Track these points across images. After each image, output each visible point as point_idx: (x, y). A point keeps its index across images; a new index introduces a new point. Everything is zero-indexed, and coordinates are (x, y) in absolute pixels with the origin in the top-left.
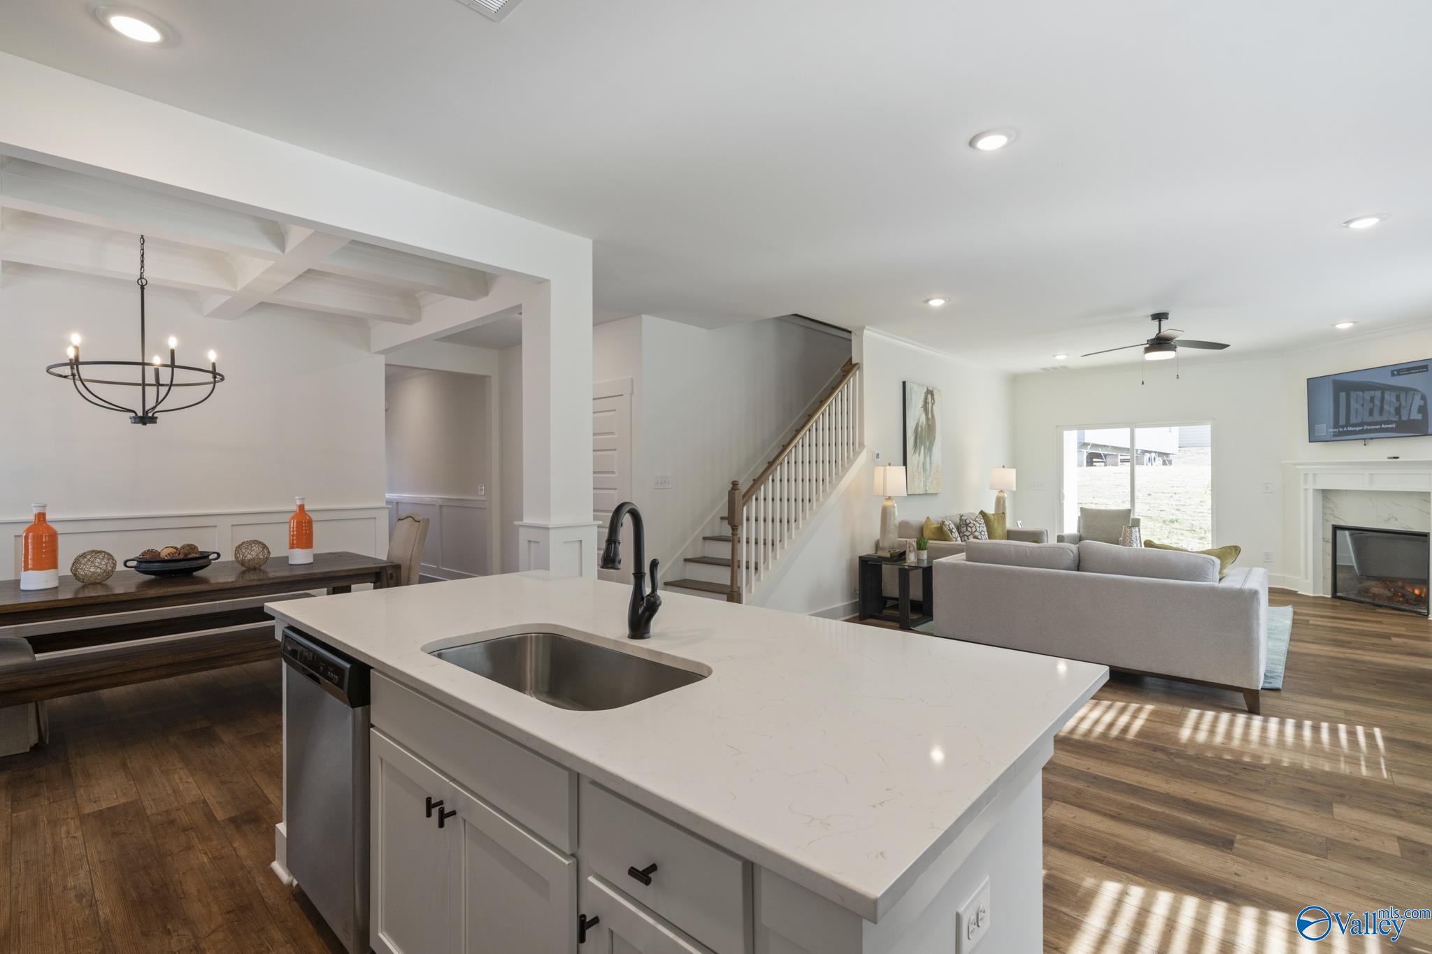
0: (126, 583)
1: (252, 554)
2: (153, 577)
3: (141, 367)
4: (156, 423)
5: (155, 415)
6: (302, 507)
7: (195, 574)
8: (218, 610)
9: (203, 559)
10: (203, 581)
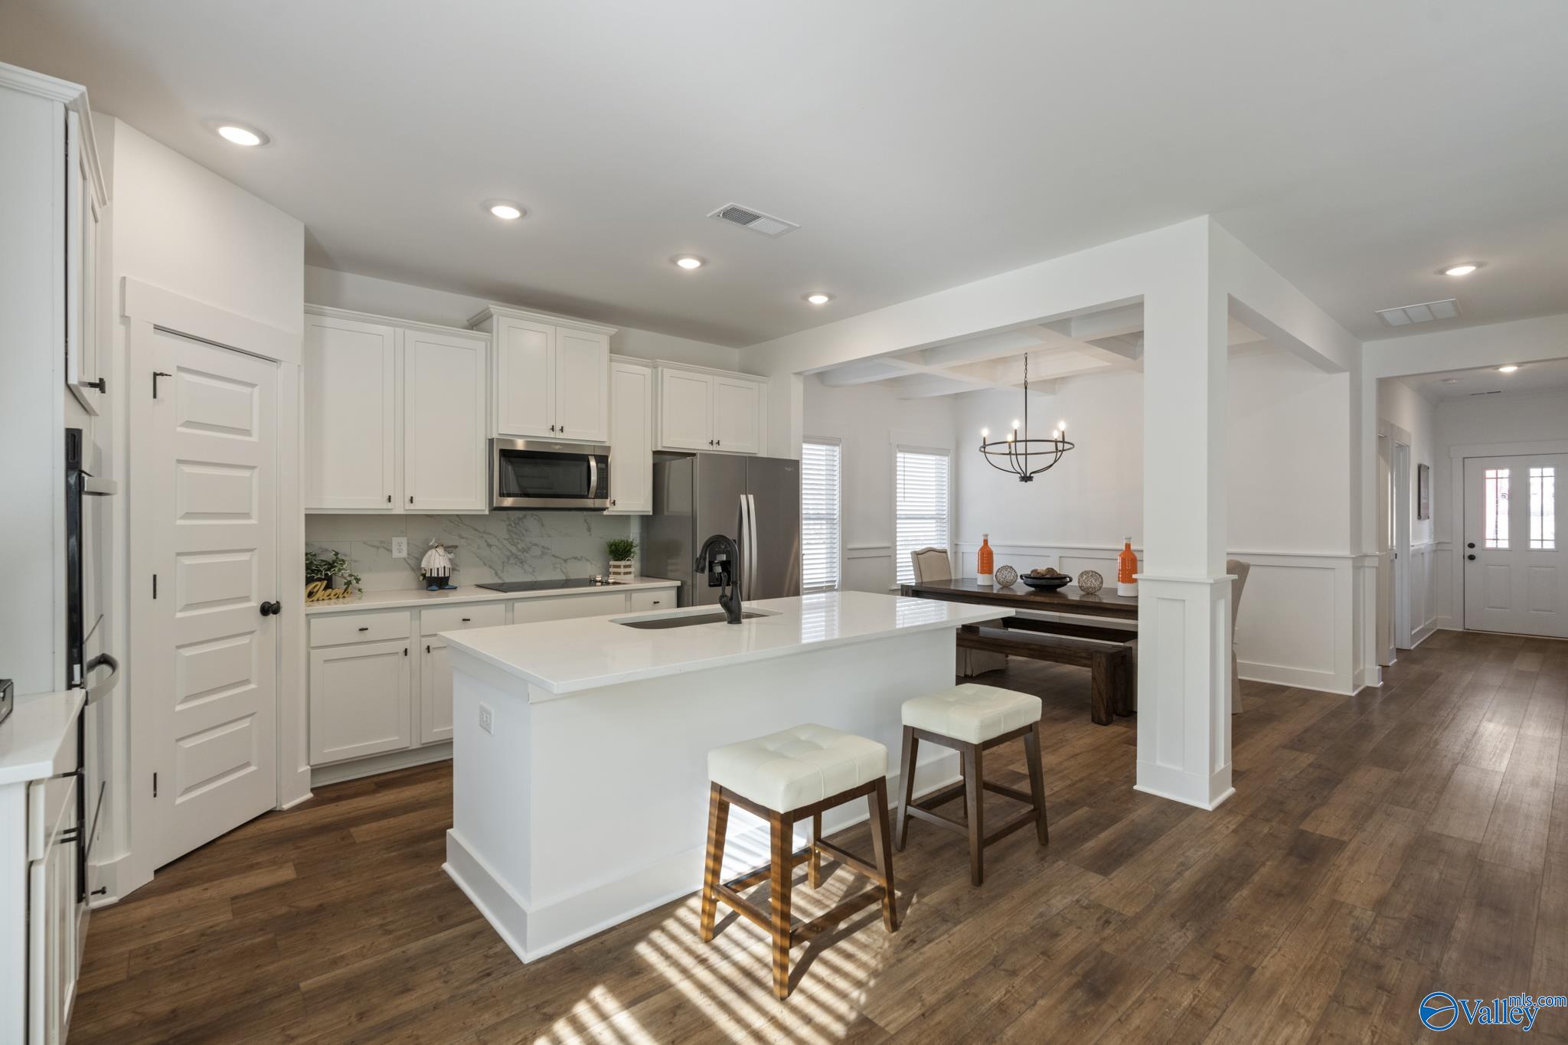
0: (1021, 589)
1: (1093, 583)
2: (1033, 589)
3: (1024, 443)
4: (1032, 480)
5: (1032, 475)
6: (1128, 546)
7: (1058, 590)
8: (1057, 621)
9: (1063, 580)
10: (1063, 596)
